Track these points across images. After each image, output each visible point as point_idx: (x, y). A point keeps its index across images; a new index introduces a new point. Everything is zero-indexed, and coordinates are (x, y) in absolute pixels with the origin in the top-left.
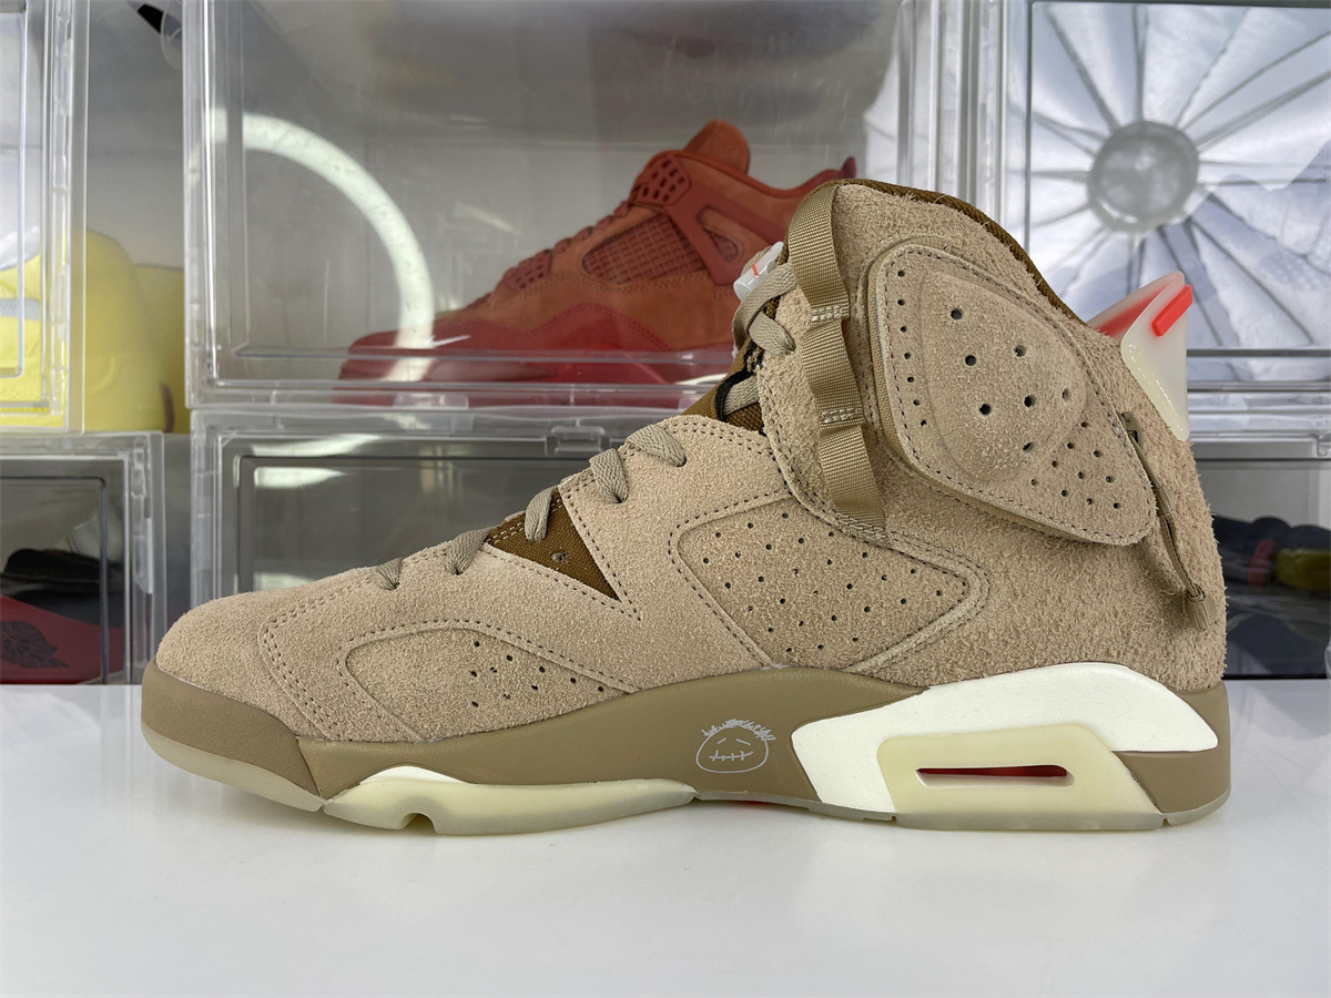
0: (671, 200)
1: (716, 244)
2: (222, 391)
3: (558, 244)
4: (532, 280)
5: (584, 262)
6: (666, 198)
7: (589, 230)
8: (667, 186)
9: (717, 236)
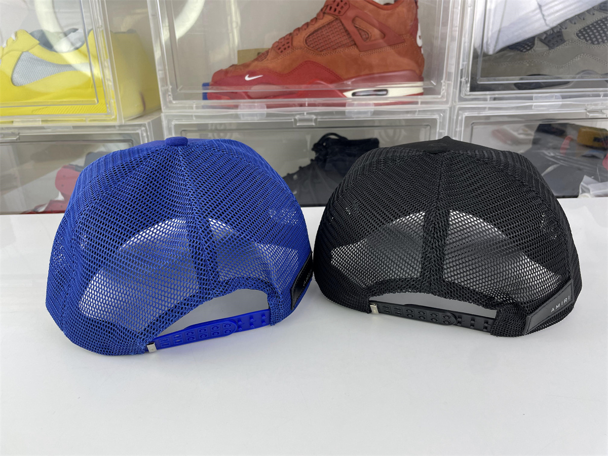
0: (341, 14)
1: (360, 34)
2: (175, 105)
3: (295, 31)
4: (285, 49)
5: (306, 40)
6: (340, 12)
7: (307, 24)
8: (340, 6)
9: (360, 29)
